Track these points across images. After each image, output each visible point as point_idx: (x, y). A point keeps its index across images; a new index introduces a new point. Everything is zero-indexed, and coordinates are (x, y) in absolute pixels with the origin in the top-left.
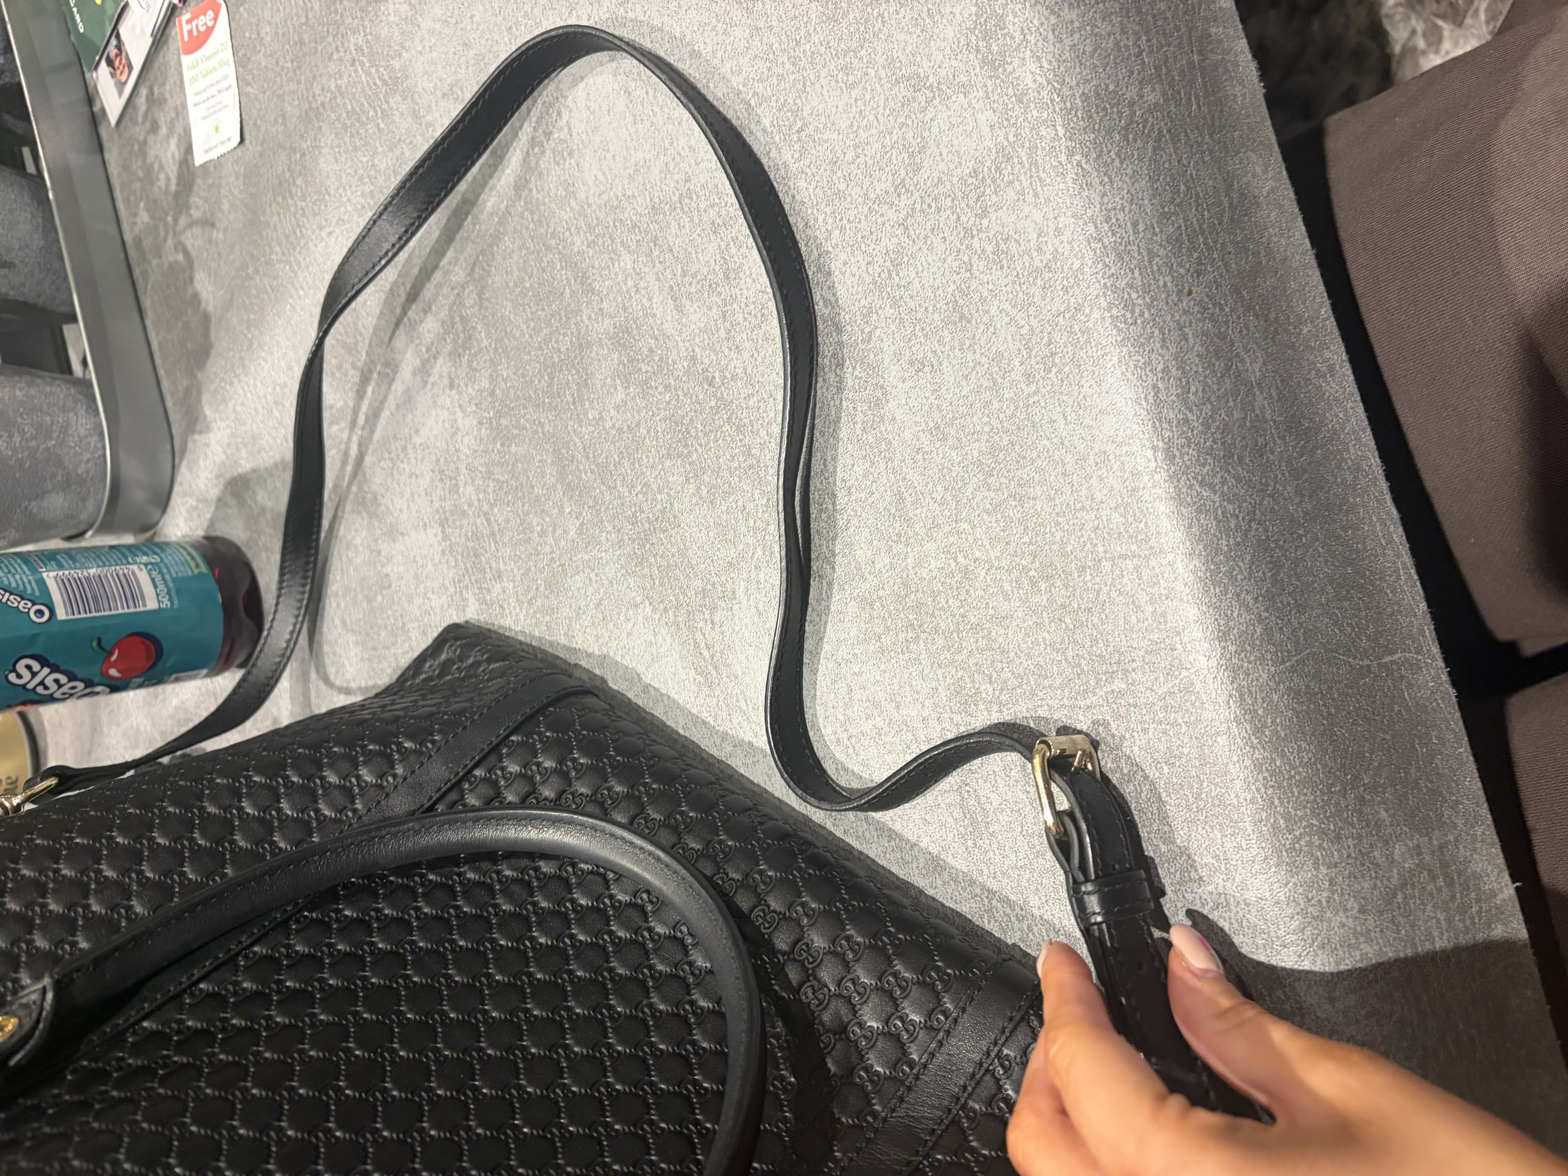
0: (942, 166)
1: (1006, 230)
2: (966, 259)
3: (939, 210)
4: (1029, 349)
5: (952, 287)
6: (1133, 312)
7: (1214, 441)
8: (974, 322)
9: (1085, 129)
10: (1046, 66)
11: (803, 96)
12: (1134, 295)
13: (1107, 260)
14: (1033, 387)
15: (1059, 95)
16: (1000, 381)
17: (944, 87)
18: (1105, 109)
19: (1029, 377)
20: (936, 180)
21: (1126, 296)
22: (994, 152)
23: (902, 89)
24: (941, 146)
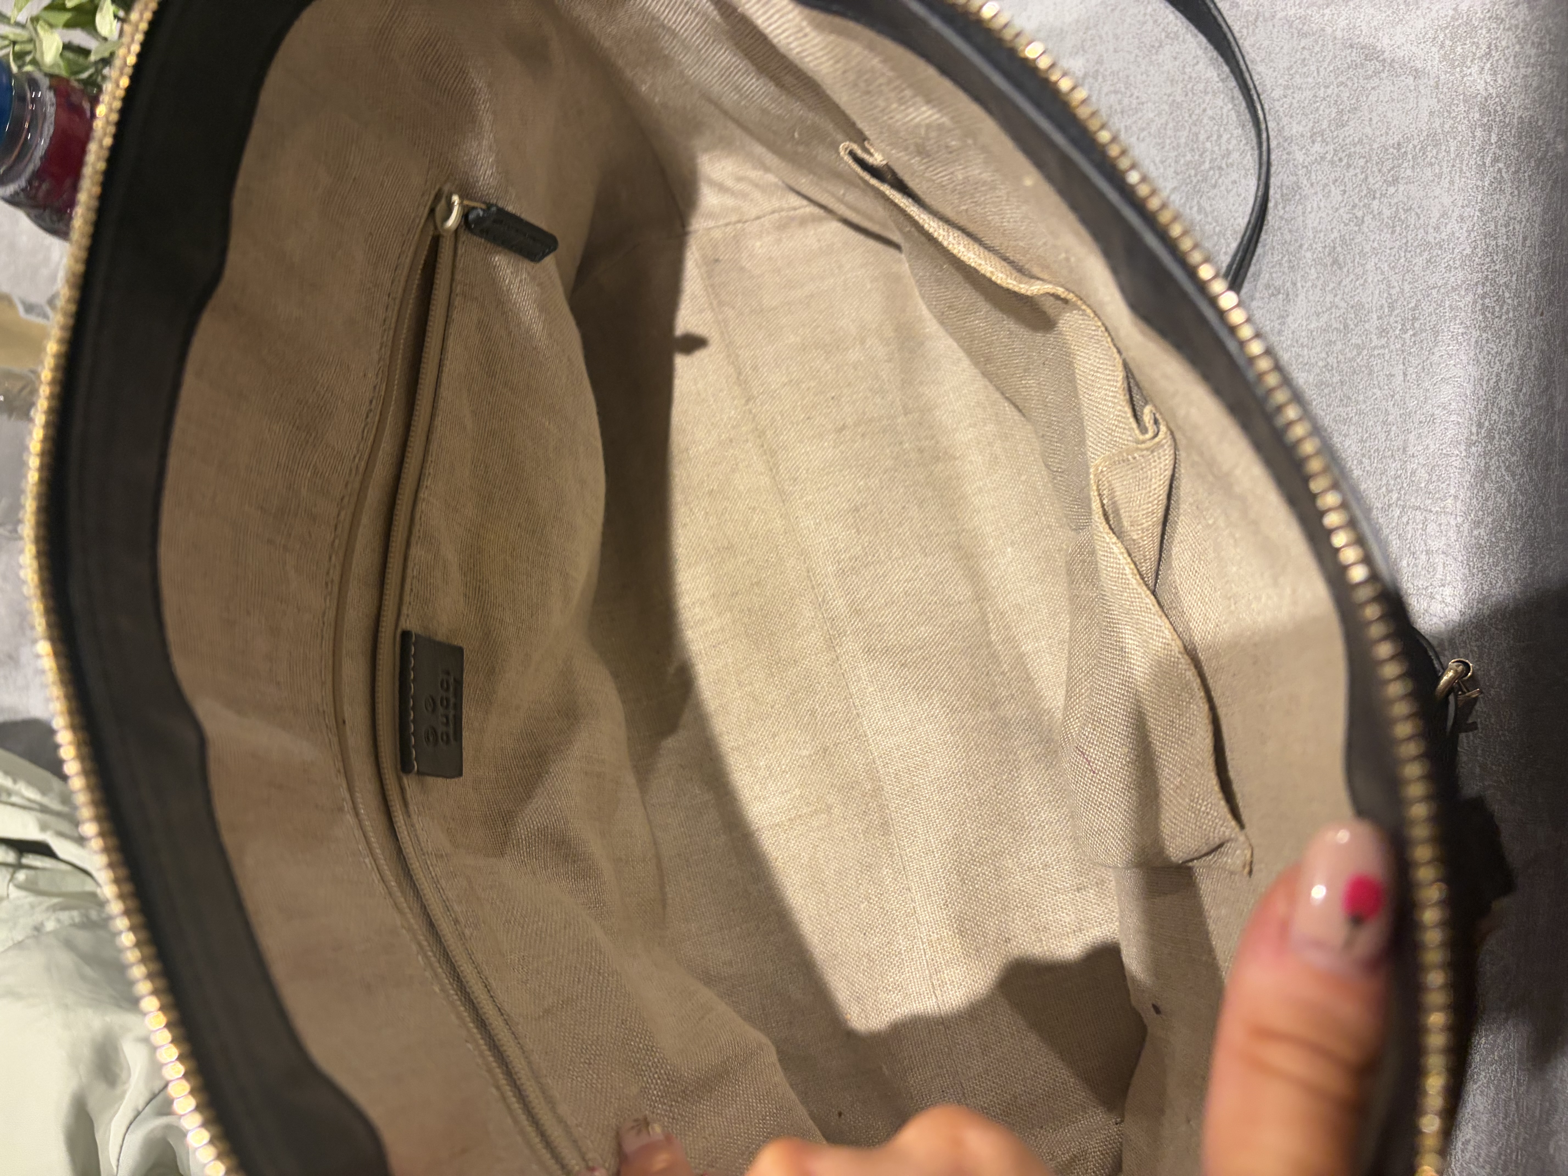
0: (1368, 130)
1: (1410, 203)
2: (1360, 214)
3: (1349, 166)
4: (1392, 308)
5: (1336, 234)
6: (1501, 308)
7: (1525, 440)
8: (1345, 270)
9: (1513, 145)
10: (1500, 81)
11: (1251, 28)
12: (1507, 295)
13: (1495, 258)
14: (1383, 341)
15: (1502, 109)
16: (1352, 326)
17: (1397, 66)
18: (1531, 137)
19: (1383, 332)
20: (1356, 140)
21: (1500, 293)
22: (1425, 134)
23: (1354, 54)
24: (1374, 114)
